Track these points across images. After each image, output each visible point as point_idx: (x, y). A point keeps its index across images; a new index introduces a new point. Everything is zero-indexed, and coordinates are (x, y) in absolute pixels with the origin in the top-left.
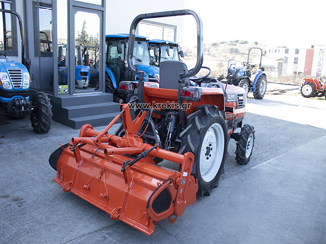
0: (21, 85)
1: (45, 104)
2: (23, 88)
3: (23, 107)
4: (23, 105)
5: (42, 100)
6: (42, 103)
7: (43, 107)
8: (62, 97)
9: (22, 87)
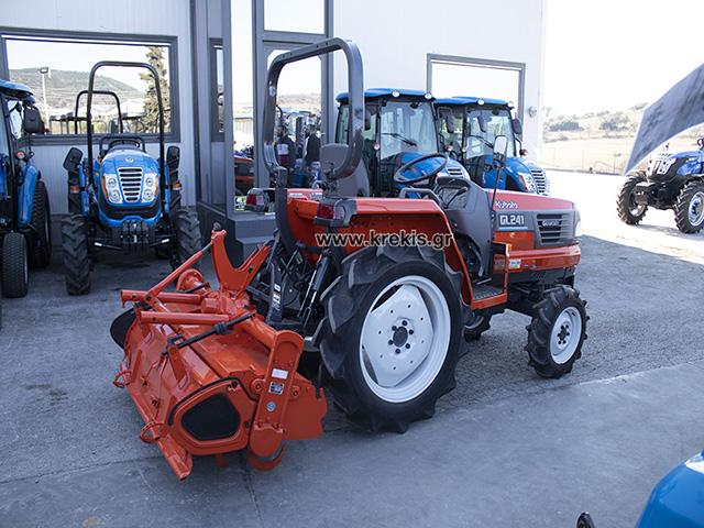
0: (138, 196)
1: (187, 232)
2: (143, 201)
3: (135, 237)
4: (135, 232)
5: (184, 224)
6: (182, 229)
7: (185, 237)
8: (237, 219)
9: (141, 199)
